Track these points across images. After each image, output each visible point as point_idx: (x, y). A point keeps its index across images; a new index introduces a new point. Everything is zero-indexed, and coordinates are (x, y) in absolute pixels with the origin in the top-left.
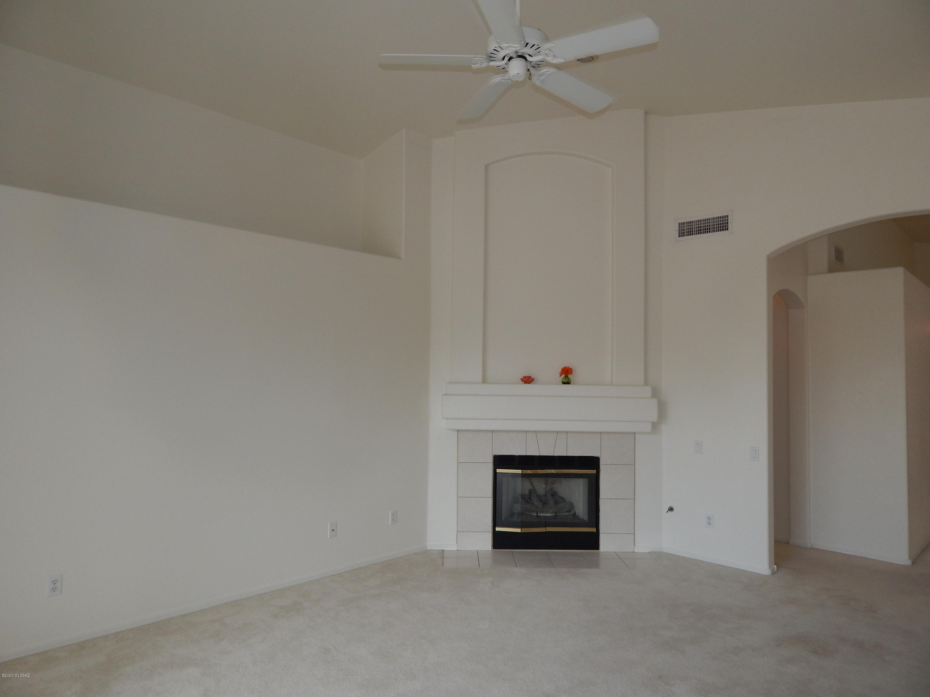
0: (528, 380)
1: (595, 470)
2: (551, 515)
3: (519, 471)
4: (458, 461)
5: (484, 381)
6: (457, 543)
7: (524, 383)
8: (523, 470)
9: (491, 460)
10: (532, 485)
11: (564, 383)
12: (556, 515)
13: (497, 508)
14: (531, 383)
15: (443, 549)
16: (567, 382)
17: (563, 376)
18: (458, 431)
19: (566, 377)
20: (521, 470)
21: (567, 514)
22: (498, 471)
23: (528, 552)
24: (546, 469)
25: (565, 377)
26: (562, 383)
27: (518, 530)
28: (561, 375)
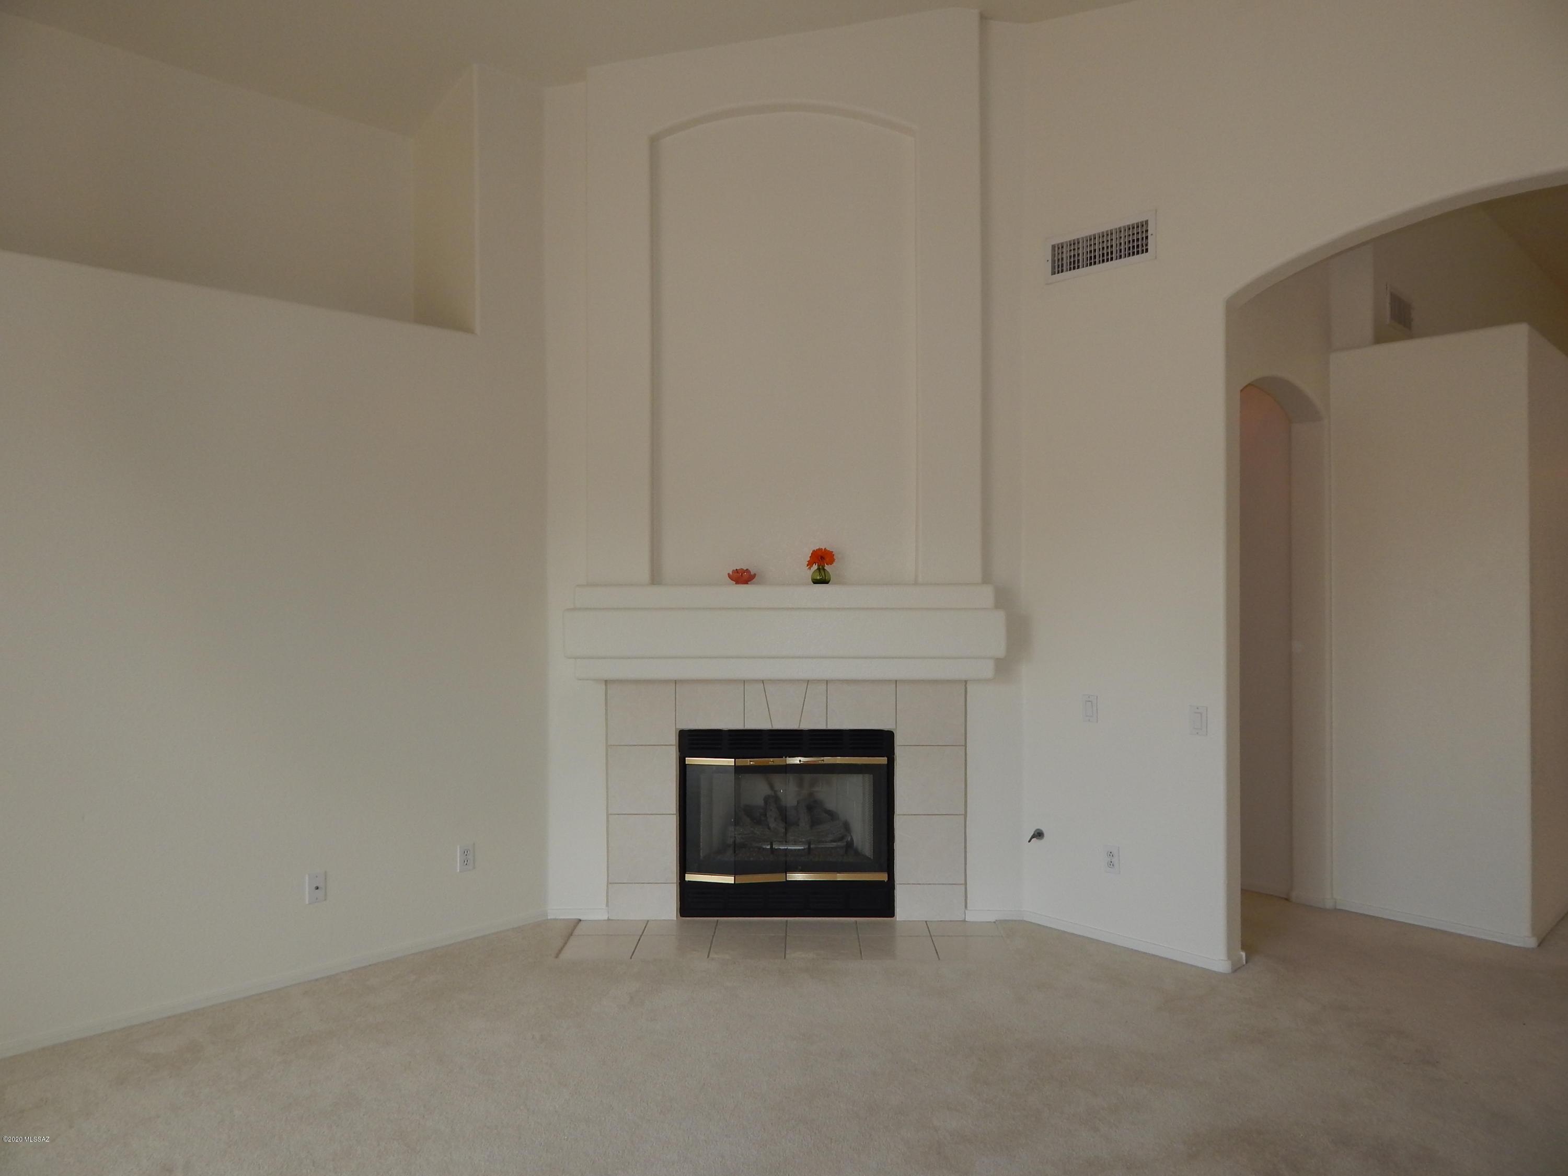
0: (742, 577)
1: (886, 758)
2: (803, 848)
3: (730, 762)
4: (607, 743)
5: (656, 579)
6: (607, 905)
7: (735, 583)
8: (736, 760)
9: (673, 739)
10: (772, 787)
11: (816, 582)
12: (809, 846)
13: (689, 834)
14: (749, 582)
15: (579, 918)
16: (822, 580)
17: (815, 567)
18: (606, 681)
19: (821, 569)
20: (733, 760)
21: (834, 844)
22: (690, 760)
23: (750, 922)
24: (786, 757)
25: (819, 569)
26: (812, 583)
27: (729, 880)
28: (810, 564)
